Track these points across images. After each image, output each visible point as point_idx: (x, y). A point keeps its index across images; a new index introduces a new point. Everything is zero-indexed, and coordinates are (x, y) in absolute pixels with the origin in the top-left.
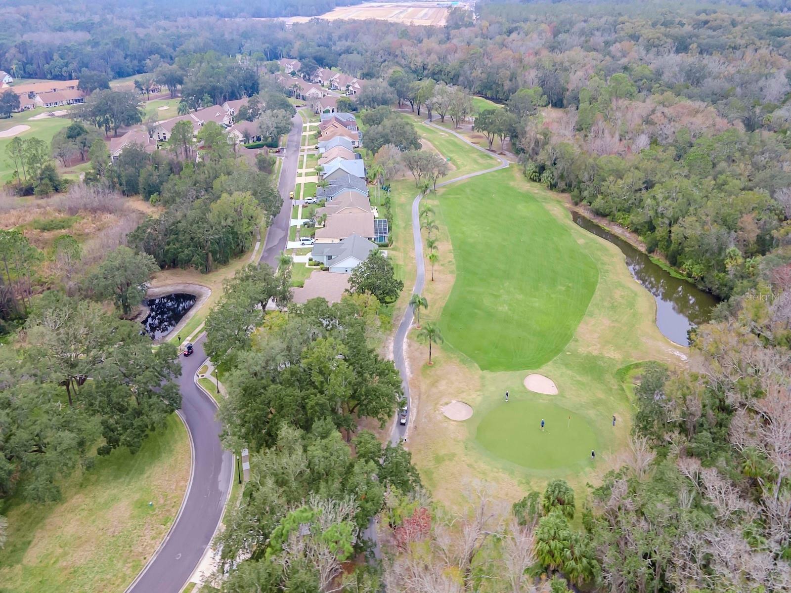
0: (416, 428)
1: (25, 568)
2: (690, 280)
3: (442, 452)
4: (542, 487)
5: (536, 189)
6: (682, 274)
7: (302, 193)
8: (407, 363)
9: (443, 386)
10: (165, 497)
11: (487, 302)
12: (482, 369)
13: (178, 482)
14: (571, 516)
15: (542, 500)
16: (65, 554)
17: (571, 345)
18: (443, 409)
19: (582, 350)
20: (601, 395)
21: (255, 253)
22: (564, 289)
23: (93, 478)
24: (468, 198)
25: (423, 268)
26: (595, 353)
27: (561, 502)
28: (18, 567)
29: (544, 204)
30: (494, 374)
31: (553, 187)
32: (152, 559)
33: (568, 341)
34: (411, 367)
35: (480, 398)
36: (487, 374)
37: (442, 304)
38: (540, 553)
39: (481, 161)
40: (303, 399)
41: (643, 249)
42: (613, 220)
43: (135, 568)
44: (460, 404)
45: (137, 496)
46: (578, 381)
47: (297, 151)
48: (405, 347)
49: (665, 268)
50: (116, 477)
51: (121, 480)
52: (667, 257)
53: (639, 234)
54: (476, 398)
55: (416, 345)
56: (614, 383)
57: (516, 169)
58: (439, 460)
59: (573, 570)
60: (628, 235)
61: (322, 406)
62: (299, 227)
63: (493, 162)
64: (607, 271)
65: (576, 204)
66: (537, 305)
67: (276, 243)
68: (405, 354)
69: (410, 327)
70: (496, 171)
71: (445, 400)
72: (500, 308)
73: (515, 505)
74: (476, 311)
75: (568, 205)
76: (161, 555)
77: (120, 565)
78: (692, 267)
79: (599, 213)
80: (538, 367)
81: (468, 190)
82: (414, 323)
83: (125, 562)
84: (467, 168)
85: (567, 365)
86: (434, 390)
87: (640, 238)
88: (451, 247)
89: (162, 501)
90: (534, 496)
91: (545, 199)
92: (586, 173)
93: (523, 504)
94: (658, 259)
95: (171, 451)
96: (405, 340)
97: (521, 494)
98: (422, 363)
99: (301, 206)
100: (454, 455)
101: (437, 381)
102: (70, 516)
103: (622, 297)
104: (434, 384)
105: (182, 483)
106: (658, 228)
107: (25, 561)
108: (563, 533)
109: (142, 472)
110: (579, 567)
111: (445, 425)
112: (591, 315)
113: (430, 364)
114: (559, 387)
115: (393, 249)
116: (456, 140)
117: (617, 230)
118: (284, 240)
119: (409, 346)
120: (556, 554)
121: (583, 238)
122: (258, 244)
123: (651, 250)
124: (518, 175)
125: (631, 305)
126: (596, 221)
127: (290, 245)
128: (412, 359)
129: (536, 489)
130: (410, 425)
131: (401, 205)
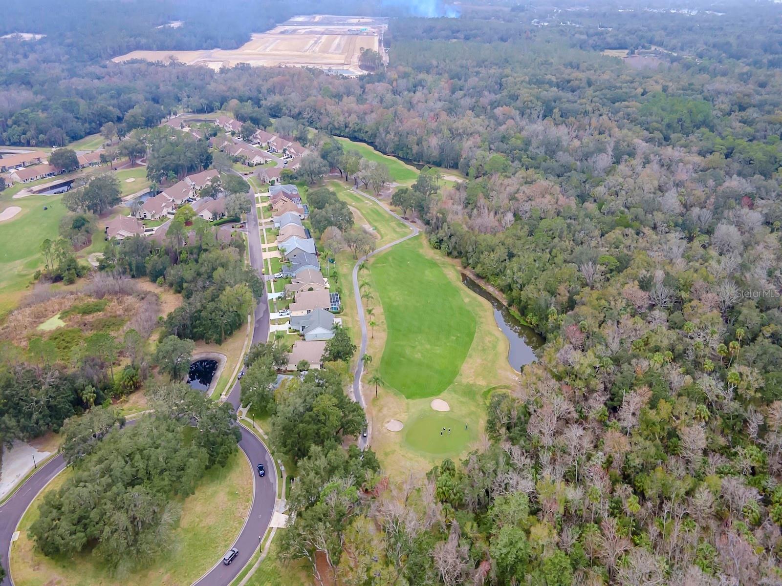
0: (372, 438)
1: (183, 529)
2: (531, 326)
3: (388, 450)
4: (439, 463)
5: (437, 256)
6: (527, 322)
7: (270, 268)
8: (363, 399)
9: (385, 411)
10: (243, 488)
11: (408, 351)
12: (407, 398)
13: (247, 481)
14: (454, 475)
15: (440, 469)
16: (201, 521)
17: (458, 378)
18: (386, 425)
19: (464, 381)
20: (473, 409)
21: (249, 324)
22: (454, 338)
23: (200, 483)
24: (391, 266)
25: (365, 329)
26: (471, 382)
27: (448, 469)
28: (179, 529)
29: (443, 269)
30: (415, 401)
31: (449, 254)
32: (247, 519)
33: (456, 375)
34: (366, 400)
35: (406, 417)
36: (410, 401)
37: (380, 355)
38: (438, 494)
39: (398, 229)
40: (318, 430)
41: (505, 304)
42: (488, 281)
43: (240, 523)
44: (396, 422)
45: (227, 490)
46: (461, 402)
47: (256, 225)
48: (360, 387)
49: (518, 318)
50: (212, 481)
51: (216, 482)
52: (519, 310)
53: (504, 293)
54: (404, 416)
55: (367, 386)
56: (480, 400)
57: (424, 236)
58: (386, 454)
59: (454, 499)
60: (497, 292)
61: (328, 433)
62: (275, 300)
63: (407, 230)
64: (482, 323)
65: (465, 268)
66: (438, 352)
67: (262, 315)
68: (361, 393)
69: (362, 373)
70: (408, 239)
71: (387, 420)
72: (416, 356)
73: (427, 474)
74: (402, 359)
75: (459, 268)
76: (251, 516)
77: (231, 523)
78: (532, 319)
79: (478, 276)
80: (439, 394)
81: (390, 259)
82: (364, 370)
83: (234, 521)
84: (389, 237)
85: (455, 392)
86: (381, 414)
87: (504, 296)
88: (382, 310)
89: (242, 491)
90: (436, 468)
91: (444, 264)
92: (470, 247)
93: (431, 473)
94: (514, 311)
95: (237, 464)
96: (360, 383)
97: (430, 467)
98: (372, 398)
99: (272, 280)
100: (395, 451)
101: (381, 409)
102: (195, 503)
103: (489, 342)
104: (380, 410)
105: (250, 481)
106: (514, 291)
107: (182, 526)
108: (448, 483)
109: (225, 477)
110: (456, 497)
111: (388, 434)
112: (470, 357)
113: (376, 398)
114: (450, 406)
115: (344, 315)
116: (378, 208)
117: (490, 289)
118: (267, 312)
119: (363, 387)
120: (446, 493)
121: (469, 296)
122: (249, 317)
123: (510, 305)
124: (425, 242)
125: (494, 347)
126: (477, 281)
127: (273, 316)
128: (365, 395)
129: (437, 465)
130: (369, 437)
131: (344, 275)
